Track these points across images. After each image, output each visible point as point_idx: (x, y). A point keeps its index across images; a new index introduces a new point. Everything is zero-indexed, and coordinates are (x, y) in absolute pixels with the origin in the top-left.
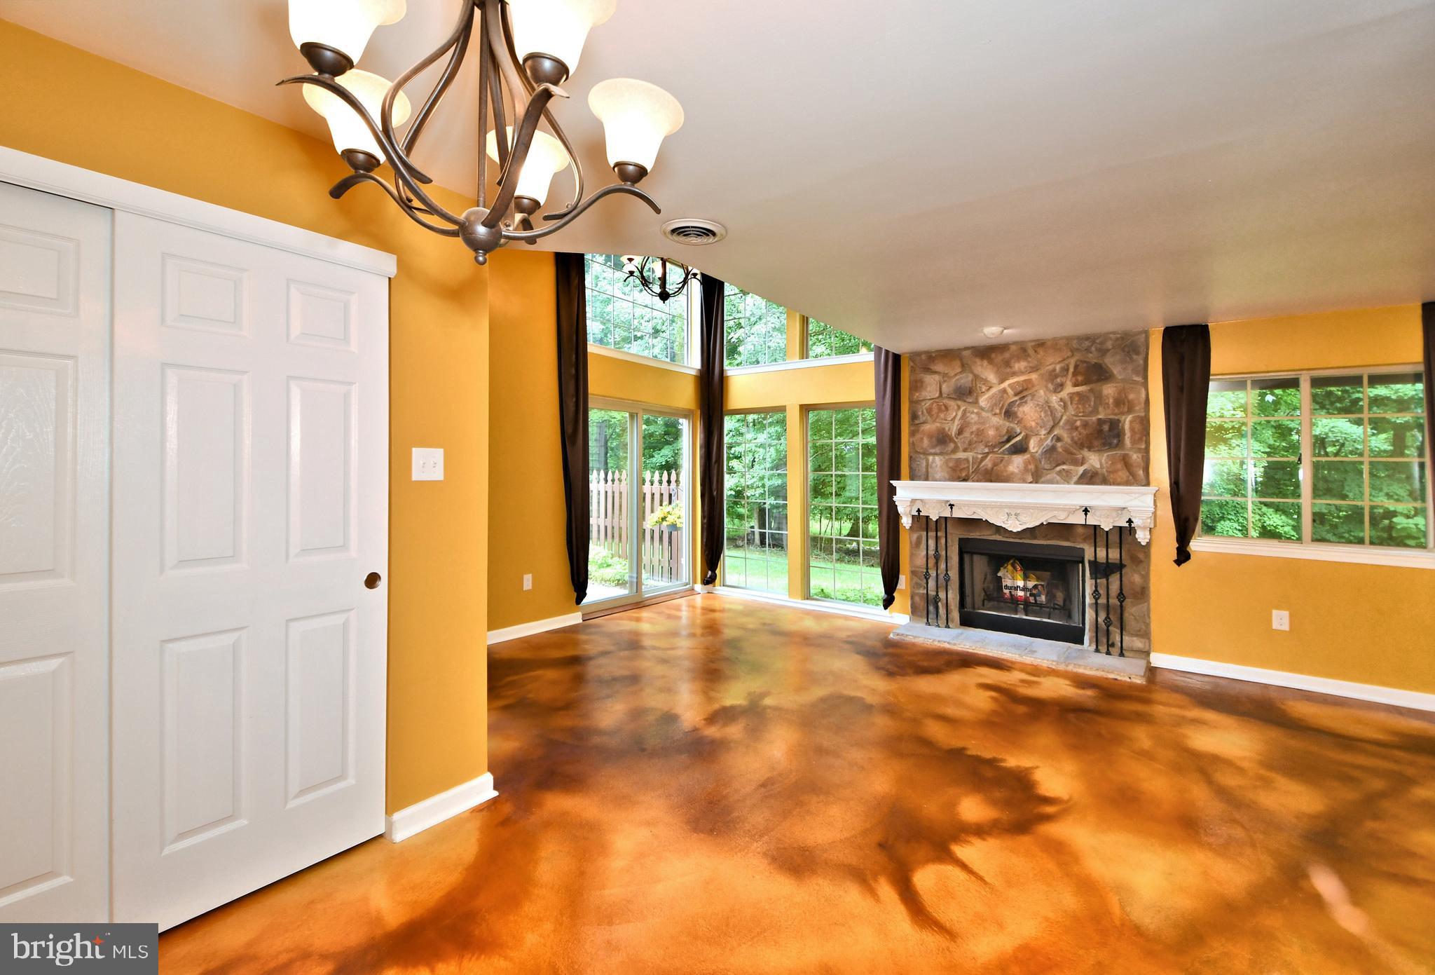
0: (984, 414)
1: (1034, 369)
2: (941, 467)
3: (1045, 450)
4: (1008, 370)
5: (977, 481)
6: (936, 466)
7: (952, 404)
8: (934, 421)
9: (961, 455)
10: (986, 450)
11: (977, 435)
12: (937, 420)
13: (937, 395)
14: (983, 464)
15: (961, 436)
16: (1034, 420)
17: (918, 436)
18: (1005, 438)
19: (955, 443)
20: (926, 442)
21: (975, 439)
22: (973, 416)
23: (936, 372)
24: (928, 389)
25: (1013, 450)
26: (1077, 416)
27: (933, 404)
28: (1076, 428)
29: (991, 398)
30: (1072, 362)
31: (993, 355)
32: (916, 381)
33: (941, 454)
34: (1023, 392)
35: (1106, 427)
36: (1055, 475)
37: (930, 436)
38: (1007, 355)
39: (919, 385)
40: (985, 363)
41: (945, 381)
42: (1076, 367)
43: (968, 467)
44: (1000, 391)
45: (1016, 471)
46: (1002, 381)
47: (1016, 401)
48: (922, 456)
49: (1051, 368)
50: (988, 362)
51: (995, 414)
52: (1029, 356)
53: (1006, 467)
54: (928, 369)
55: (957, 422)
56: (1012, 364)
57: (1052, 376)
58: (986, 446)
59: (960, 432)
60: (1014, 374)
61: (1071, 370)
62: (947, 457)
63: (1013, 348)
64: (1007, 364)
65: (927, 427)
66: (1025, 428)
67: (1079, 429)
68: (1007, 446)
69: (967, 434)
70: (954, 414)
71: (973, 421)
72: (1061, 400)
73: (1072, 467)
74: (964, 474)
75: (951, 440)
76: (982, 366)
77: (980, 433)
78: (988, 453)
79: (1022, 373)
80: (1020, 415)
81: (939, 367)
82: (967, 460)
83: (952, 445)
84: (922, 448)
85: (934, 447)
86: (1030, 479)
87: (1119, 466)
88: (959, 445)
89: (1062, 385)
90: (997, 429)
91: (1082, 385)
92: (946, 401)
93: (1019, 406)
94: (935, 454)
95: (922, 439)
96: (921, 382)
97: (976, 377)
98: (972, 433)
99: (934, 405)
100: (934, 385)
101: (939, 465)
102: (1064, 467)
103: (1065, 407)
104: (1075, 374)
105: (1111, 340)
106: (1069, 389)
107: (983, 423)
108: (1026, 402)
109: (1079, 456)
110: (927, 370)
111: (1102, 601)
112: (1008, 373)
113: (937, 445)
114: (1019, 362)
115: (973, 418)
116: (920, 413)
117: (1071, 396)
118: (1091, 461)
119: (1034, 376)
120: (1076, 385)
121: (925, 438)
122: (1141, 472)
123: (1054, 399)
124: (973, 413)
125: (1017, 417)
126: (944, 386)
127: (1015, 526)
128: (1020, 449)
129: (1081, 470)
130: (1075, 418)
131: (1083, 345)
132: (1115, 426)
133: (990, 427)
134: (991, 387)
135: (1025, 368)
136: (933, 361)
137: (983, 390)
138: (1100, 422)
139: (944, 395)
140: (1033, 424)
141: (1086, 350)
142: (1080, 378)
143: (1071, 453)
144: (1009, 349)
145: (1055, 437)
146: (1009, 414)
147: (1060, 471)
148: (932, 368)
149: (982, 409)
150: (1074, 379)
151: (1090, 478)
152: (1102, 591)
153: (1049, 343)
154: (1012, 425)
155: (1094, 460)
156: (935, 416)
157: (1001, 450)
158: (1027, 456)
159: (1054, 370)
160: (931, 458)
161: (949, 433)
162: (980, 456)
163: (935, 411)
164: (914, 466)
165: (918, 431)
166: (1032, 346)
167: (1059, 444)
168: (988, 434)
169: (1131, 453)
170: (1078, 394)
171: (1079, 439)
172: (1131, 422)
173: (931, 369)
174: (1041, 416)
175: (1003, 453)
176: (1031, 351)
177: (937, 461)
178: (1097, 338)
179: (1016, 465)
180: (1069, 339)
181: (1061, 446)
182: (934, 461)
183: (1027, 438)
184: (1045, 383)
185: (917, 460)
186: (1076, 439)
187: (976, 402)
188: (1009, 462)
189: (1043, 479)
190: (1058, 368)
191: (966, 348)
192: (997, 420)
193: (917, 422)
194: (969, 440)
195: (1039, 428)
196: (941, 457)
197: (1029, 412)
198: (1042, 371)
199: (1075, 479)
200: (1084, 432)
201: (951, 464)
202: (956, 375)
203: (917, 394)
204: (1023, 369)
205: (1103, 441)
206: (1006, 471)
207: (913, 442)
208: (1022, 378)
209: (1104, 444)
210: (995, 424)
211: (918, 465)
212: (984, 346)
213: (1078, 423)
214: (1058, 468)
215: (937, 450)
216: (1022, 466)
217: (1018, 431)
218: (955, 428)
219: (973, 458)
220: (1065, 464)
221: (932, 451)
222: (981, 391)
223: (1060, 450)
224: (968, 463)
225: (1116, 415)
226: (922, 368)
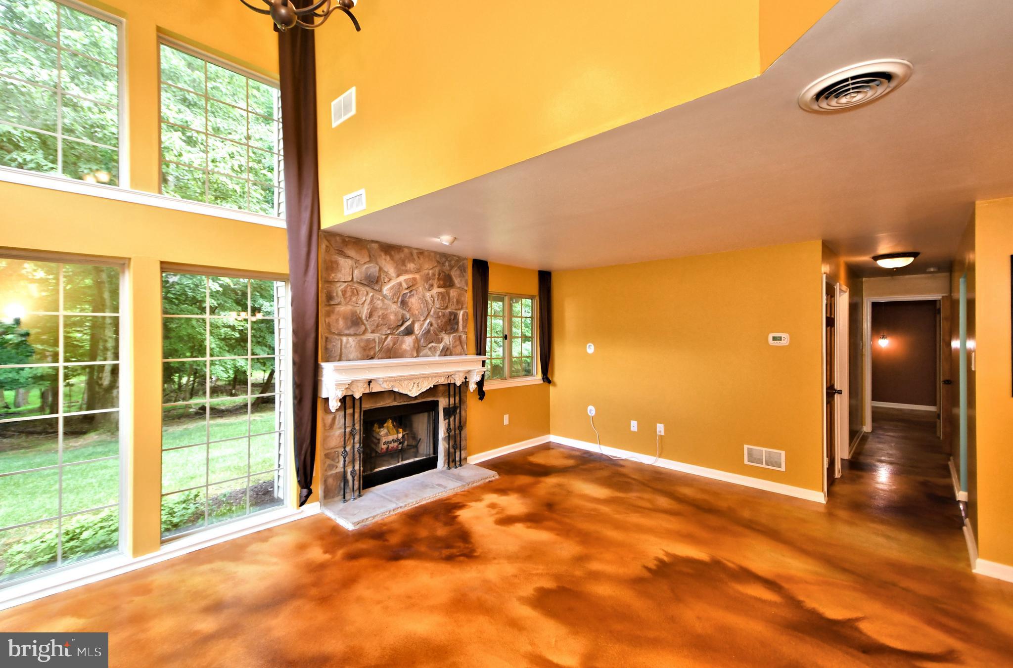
0: (386, 301)
1: (418, 271)
2: (355, 347)
3: (424, 332)
4: (403, 268)
5: (381, 359)
6: (351, 346)
7: (363, 290)
8: (347, 304)
9: (369, 336)
10: (389, 332)
11: (383, 319)
12: (350, 303)
13: (350, 279)
14: (386, 343)
15: (370, 320)
16: (417, 310)
17: (333, 317)
18: (401, 322)
19: (365, 325)
20: (341, 323)
21: (381, 322)
22: (379, 302)
23: (348, 257)
24: (343, 272)
25: (406, 332)
26: (440, 309)
27: (347, 287)
28: (439, 317)
29: (392, 288)
30: (437, 270)
31: (393, 253)
32: (332, 262)
33: (355, 335)
34: (411, 287)
35: (452, 317)
36: (428, 350)
37: (345, 318)
39: (335, 266)
40: (388, 258)
41: (357, 267)
42: (439, 274)
43: (375, 346)
44: (398, 283)
45: (408, 348)
46: (398, 276)
47: (407, 293)
48: (336, 337)
49: (426, 272)
50: (390, 257)
51: (394, 302)
52: (414, 259)
53: (401, 345)
54: (343, 252)
55: (366, 306)
56: (406, 264)
57: (427, 279)
58: (389, 328)
59: (371, 315)
60: (406, 272)
61: (437, 276)
62: (359, 338)
63: (406, 250)
64: (404, 263)
65: (342, 309)
66: (413, 315)
68: (402, 328)
69: (375, 318)
70: (364, 299)
71: (379, 306)
72: (432, 297)
73: (436, 345)
74: (372, 353)
75: (363, 324)
76: (385, 260)
77: (384, 317)
78: (388, 334)
79: (411, 272)
80: (410, 305)
81: (351, 252)
82: (374, 340)
83: (363, 328)
84: (337, 329)
85: (348, 328)
86: (415, 355)
87: (458, 343)
88: (368, 327)
89: (432, 286)
90: (396, 315)
91: (442, 288)
92: (356, 285)
93: (409, 298)
94: (346, 335)
95: (337, 320)
96: (337, 263)
97: (381, 269)
98: (379, 316)
99: (349, 288)
100: (348, 270)
101: (353, 346)
102: (433, 344)
103: (434, 302)
104: (439, 279)
105: (454, 260)
106: (436, 290)
107: (386, 309)
108: (413, 295)
109: (440, 337)
110: (341, 253)
111: (452, 433)
112: (403, 270)
113: (351, 327)
114: (410, 263)
115: (379, 304)
116: (335, 294)
118: (445, 340)
119: (417, 276)
120: (439, 287)
121: (340, 319)
123: (428, 295)
124: (379, 299)
125: (408, 306)
126: (356, 272)
127: (414, 393)
128: (409, 332)
129: (441, 346)
130: (438, 310)
131: (442, 260)
132: (456, 316)
133: (391, 312)
134: (390, 279)
135: (414, 269)
136: (346, 245)
137: (386, 281)
138: (451, 313)
139: (355, 280)
140: (417, 312)
141: (442, 263)
142: (441, 282)
143: (437, 335)
144: (403, 251)
145: (430, 323)
146: (404, 303)
148: (345, 251)
149: (385, 297)
150: (438, 282)
151: (446, 352)
152: (452, 426)
153: (426, 253)
154: (404, 312)
155: (448, 339)
156: (348, 299)
157: (397, 332)
158: (414, 337)
159: (428, 274)
160: (344, 339)
161: (360, 316)
162: (384, 337)
163: (349, 294)
164: (330, 346)
165: (333, 312)
166: (416, 252)
167: (432, 328)
168: (390, 319)
169: (462, 334)
170: (441, 293)
172: (463, 315)
174: (421, 307)
175: (399, 335)
176: (415, 256)
177: (350, 343)
178: (448, 257)
179: (407, 344)
180: (435, 253)
181: (433, 330)
182: (347, 342)
183: (413, 323)
184: (423, 282)
185: (333, 341)
186: (440, 324)
187: (380, 290)
188: (403, 342)
189: (421, 354)
190: (431, 272)
191: (373, 241)
192: (394, 308)
193: (332, 303)
194: (377, 322)
195: (420, 316)
196: (354, 338)
197: (414, 302)
198: (421, 273)
199: (438, 353)
200: (444, 320)
201: (362, 344)
202: (365, 263)
203: (333, 275)
204: (412, 269)
206: (401, 349)
207: (329, 323)
208: (410, 276)
209: (451, 329)
210: (394, 311)
211: (334, 346)
212: (385, 243)
213: (440, 314)
214: (430, 345)
215: (352, 331)
216: (412, 345)
217: (408, 317)
218: (365, 311)
219: (379, 337)
220: (432, 342)
221: (347, 332)
222: (384, 280)
223: (432, 332)
224: (375, 342)
225: (456, 310)
226: (337, 250)
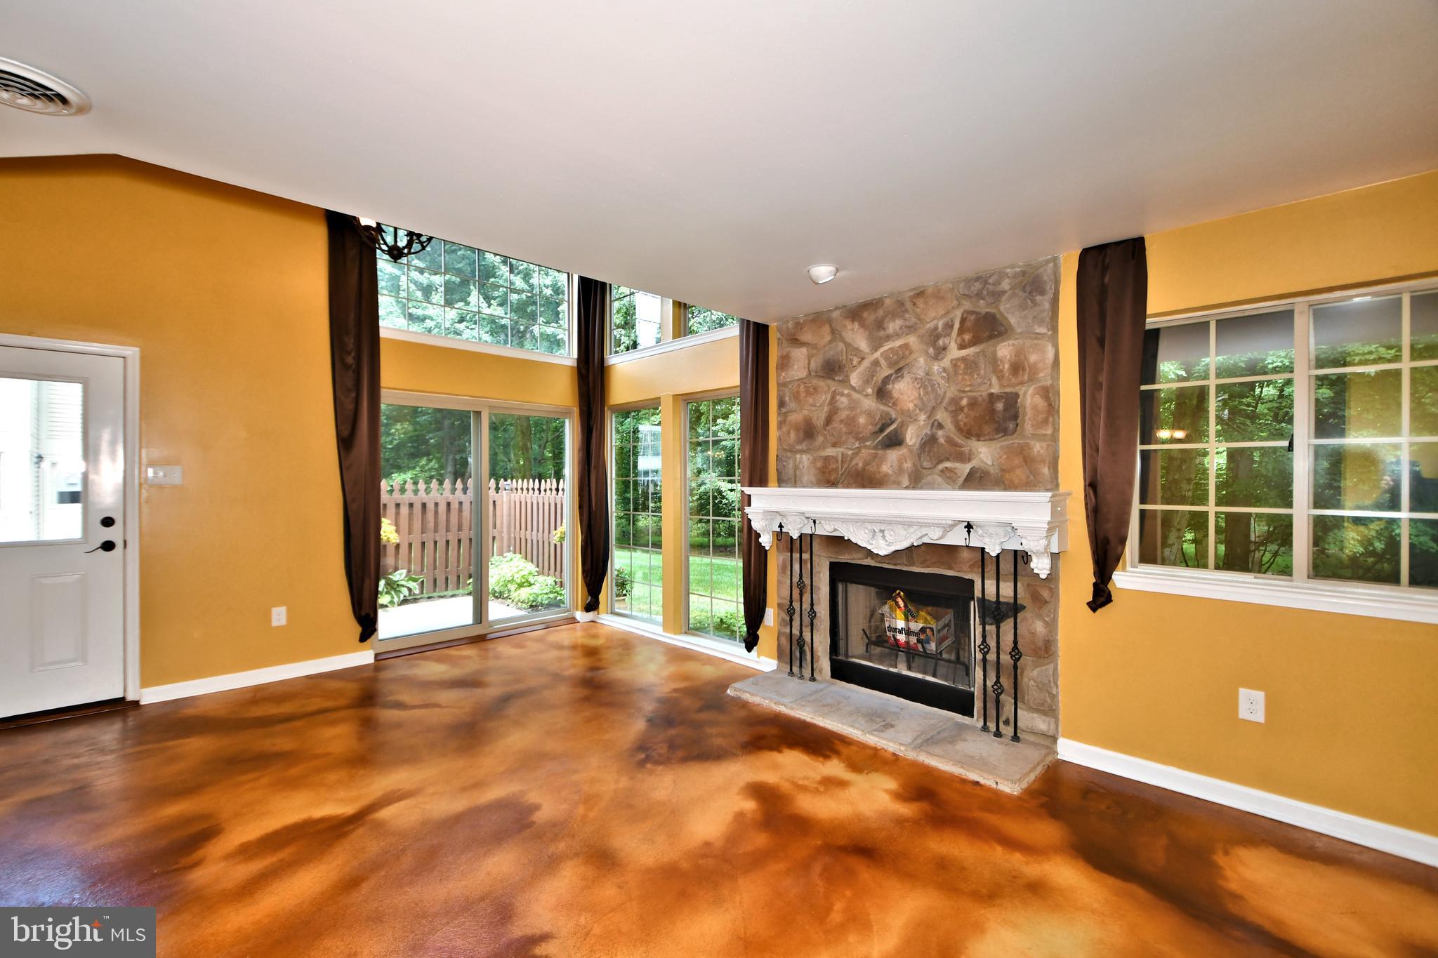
0: (855, 395)
1: (910, 329)
2: (808, 467)
3: (923, 441)
4: (882, 333)
5: (848, 486)
6: (804, 467)
7: (821, 383)
8: (802, 408)
9: (830, 452)
10: (857, 445)
11: (847, 423)
12: (805, 406)
13: (805, 373)
14: (854, 462)
15: (830, 426)
16: (912, 401)
17: (787, 427)
18: (879, 425)
19: (823, 435)
20: (794, 435)
21: (844, 429)
22: (843, 398)
23: (804, 344)
24: (796, 367)
25: (886, 443)
26: (963, 391)
27: (800, 385)
28: (962, 409)
29: (863, 372)
30: (958, 314)
31: (865, 315)
32: (785, 357)
33: (808, 450)
34: (899, 362)
35: (1000, 406)
36: (937, 476)
37: (797, 429)
38: (880, 313)
39: (787, 361)
40: (856, 325)
41: (813, 354)
42: (963, 321)
43: (837, 467)
44: (872, 363)
45: (890, 472)
46: (875, 349)
47: (891, 375)
48: (790, 454)
49: (931, 324)
50: (860, 325)
51: (867, 394)
52: (906, 311)
53: (879, 466)
54: (796, 339)
55: (825, 407)
56: (885, 325)
57: (933, 338)
58: (857, 438)
59: (829, 421)
60: (889, 337)
61: (957, 326)
62: (815, 454)
63: (888, 302)
64: (880, 325)
65: (795, 416)
66: (901, 411)
67: (966, 410)
68: (880, 437)
69: (835, 423)
70: (823, 396)
71: (842, 405)
72: (944, 370)
73: (957, 464)
74: (832, 477)
75: (819, 431)
76: (853, 330)
77: (850, 422)
78: (859, 448)
79: (897, 335)
80: (895, 394)
81: (807, 336)
82: (836, 457)
83: (820, 439)
84: (790, 444)
85: (800, 442)
86: (906, 482)
87: (1017, 461)
88: (828, 438)
89: (945, 348)
90: (869, 414)
91: (970, 347)
92: (814, 380)
93: (894, 381)
94: (802, 452)
95: (788, 432)
96: (789, 357)
97: (847, 345)
98: (841, 421)
99: (802, 386)
100: (802, 361)
101: (807, 465)
102: (948, 464)
103: (949, 379)
104: (961, 331)
105: (1008, 277)
106: (954, 353)
107: (854, 407)
108: (902, 377)
109: (966, 449)
110: (795, 341)
111: (992, 656)
112: (881, 338)
113: (804, 440)
114: (894, 321)
115: (843, 401)
116: (787, 399)
117: (954, 363)
118: (980, 454)
119: (912, 340)
120: (961, 346)
121: (791, 431)
122: (1045, 470)
123: (935, 368)
124: (842, 394)
125: (892, 398)
126: (813, 361)
127: (882, 548)
128: (895, 441)
129: (967, 467)
130: (960, 394)
131: (973, 288)
132: (1012, 401)
133: (862, 412)
134: (863, 359)
135: (901, 328)
136: (802, 328)
137: (855, 363)
138: (993, 397)
139: (813, 373)
140: (911, 406)
141: (977, 294)
142: (967, 337)
143: (955, 445)
144: (883, 304)
145: (936, 424)
146: (882, 393)
147: (942, 471)
148: (799, 338)
149: (853, 389)
150: (959, 339)
151: (977, 480)
152: (992, 641)
153: (930, 291)
154: (886, 408)
155: (985, 453)
156: (802, 401)
157: (873, 443)
158: (903, 451)
159: (936, 328)
160: (798, 456)
161: (817, 423)
162: (850, 453)
163: (802, 394)
164: (782, 467)
165: (787, 420)
166: (909, 297)
167: (940, 433)
168: (859, 423)
169: (1032, 441)
170: (964, 359)
171: (965, 424)
172: (1033, 396)
173: (798, 340)
174: (920, 395)
175: (877, 446)
176: (909, 305)
177: (805, 460)
178: (990, 277)
179: (890, 462)
180: (955, 282)
181: (943, 435)
182: (801, 458)
183: (903, 425)
184: (925, 347)
185: (785, 459)
186: (961, 423)
187: (846, 382)
188: (883, 460)
189: (922, 482)
190: (941, 323)
191: (836, 308)
192: (869, 403)
193: (785, 409)
194: (837, 430)
195: (918, 411)
196: (808, 456)
197: (904, 390)
198: (921, 331)
199: (961, 480)
200: (972, 414)
201: (819, 464)
202: (825, 344)
203: (783, 374)
204: (898, 329)
205: (997, 425)
206: (879, 472)
207: (781, 436)
208: (898, 343)
209: (997, 431)
210: (866, 408)
211: (786, 465)
212: (857, 303)
213: (964, 402)
214: (941, 467)
215: (803, 446)
216: (898, 464)
217: (893, 416)
218: (823, 415)
219: (843, 454)
220: (948, 459)
221: (799, 447)
222: (852, 364)
223: (942, 440)
224: (837, 461)
225: (1013, 386)
226: (790, 340)
